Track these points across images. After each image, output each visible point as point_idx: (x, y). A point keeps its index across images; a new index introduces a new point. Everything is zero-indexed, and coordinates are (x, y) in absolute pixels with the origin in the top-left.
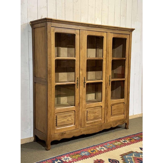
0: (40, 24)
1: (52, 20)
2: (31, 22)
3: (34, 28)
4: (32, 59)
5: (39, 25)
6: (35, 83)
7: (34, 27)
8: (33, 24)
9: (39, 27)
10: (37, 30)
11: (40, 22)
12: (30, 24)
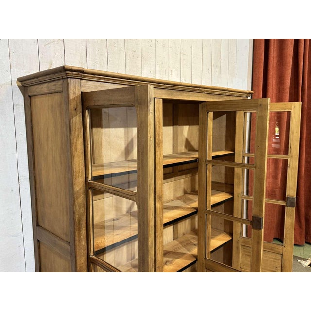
0: (45, 85)
1: (82, 72)
2: (21, 80)
3: (30, 96)
4: (28, 177)
5: (44, 88)
6: (38, 244)
7: (30, 94)
8: (26, 84)
9: (42, 93)
10: (38, 102)
11: (47, 78)
12: (19, 86)
